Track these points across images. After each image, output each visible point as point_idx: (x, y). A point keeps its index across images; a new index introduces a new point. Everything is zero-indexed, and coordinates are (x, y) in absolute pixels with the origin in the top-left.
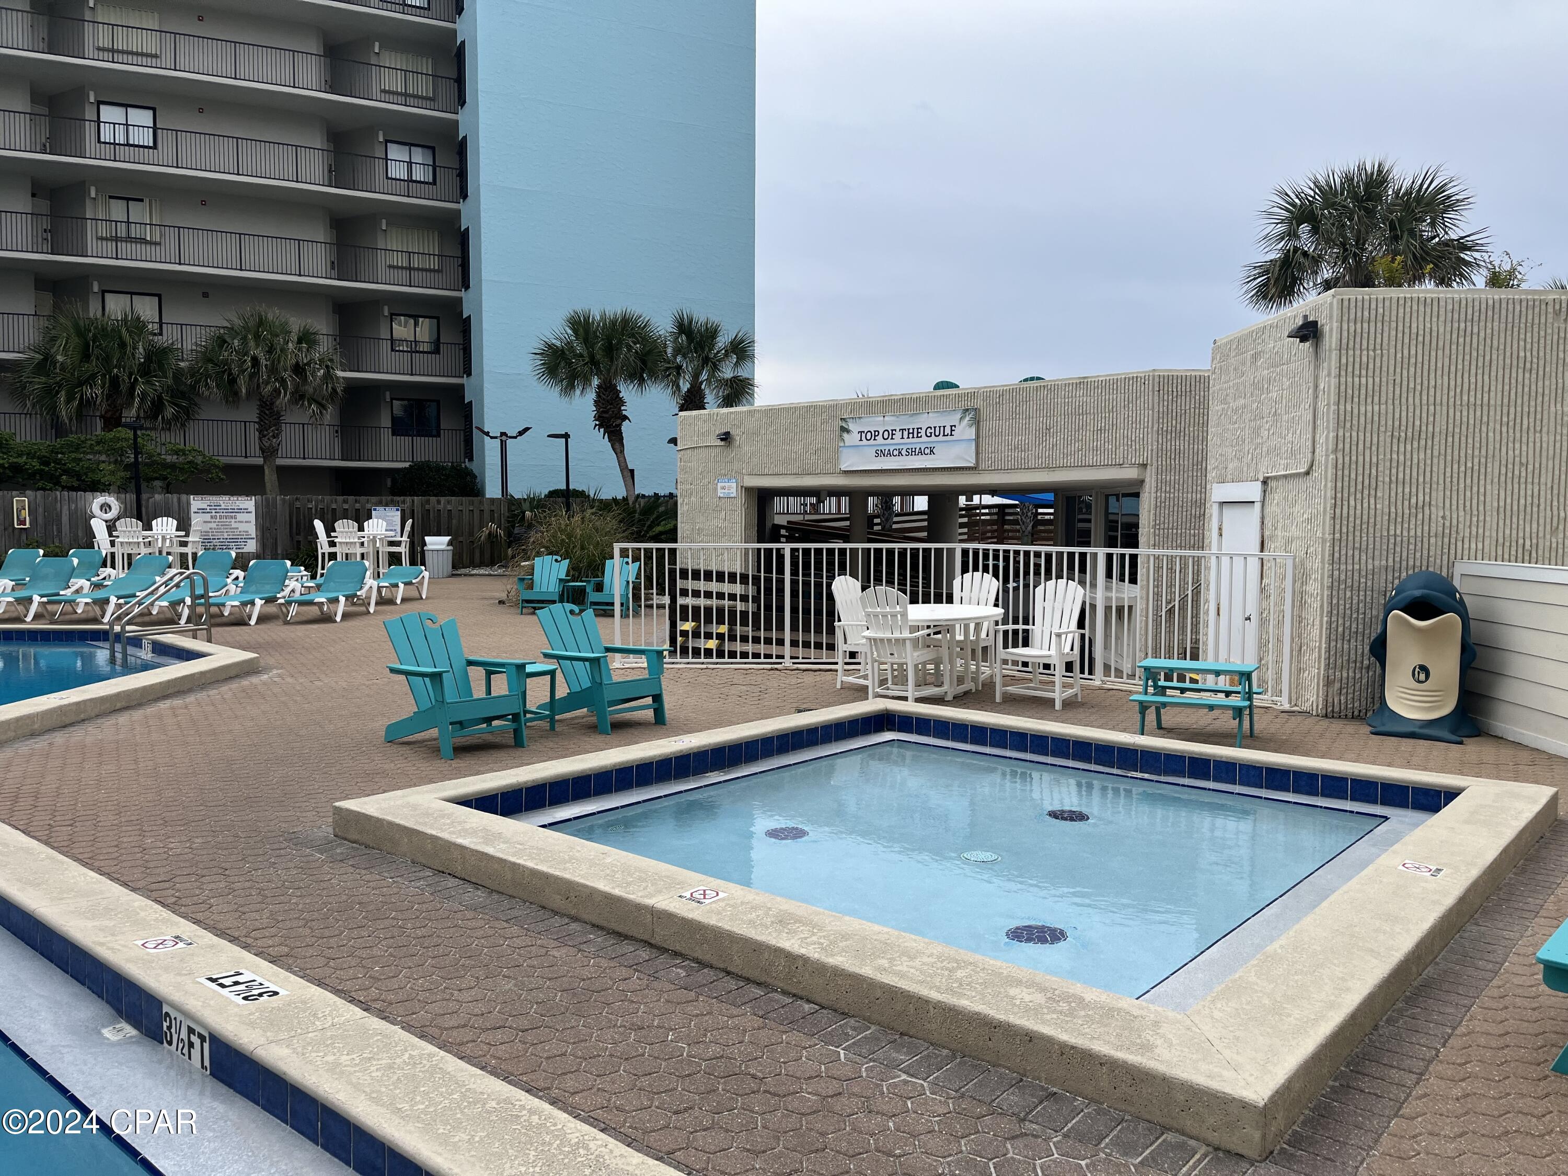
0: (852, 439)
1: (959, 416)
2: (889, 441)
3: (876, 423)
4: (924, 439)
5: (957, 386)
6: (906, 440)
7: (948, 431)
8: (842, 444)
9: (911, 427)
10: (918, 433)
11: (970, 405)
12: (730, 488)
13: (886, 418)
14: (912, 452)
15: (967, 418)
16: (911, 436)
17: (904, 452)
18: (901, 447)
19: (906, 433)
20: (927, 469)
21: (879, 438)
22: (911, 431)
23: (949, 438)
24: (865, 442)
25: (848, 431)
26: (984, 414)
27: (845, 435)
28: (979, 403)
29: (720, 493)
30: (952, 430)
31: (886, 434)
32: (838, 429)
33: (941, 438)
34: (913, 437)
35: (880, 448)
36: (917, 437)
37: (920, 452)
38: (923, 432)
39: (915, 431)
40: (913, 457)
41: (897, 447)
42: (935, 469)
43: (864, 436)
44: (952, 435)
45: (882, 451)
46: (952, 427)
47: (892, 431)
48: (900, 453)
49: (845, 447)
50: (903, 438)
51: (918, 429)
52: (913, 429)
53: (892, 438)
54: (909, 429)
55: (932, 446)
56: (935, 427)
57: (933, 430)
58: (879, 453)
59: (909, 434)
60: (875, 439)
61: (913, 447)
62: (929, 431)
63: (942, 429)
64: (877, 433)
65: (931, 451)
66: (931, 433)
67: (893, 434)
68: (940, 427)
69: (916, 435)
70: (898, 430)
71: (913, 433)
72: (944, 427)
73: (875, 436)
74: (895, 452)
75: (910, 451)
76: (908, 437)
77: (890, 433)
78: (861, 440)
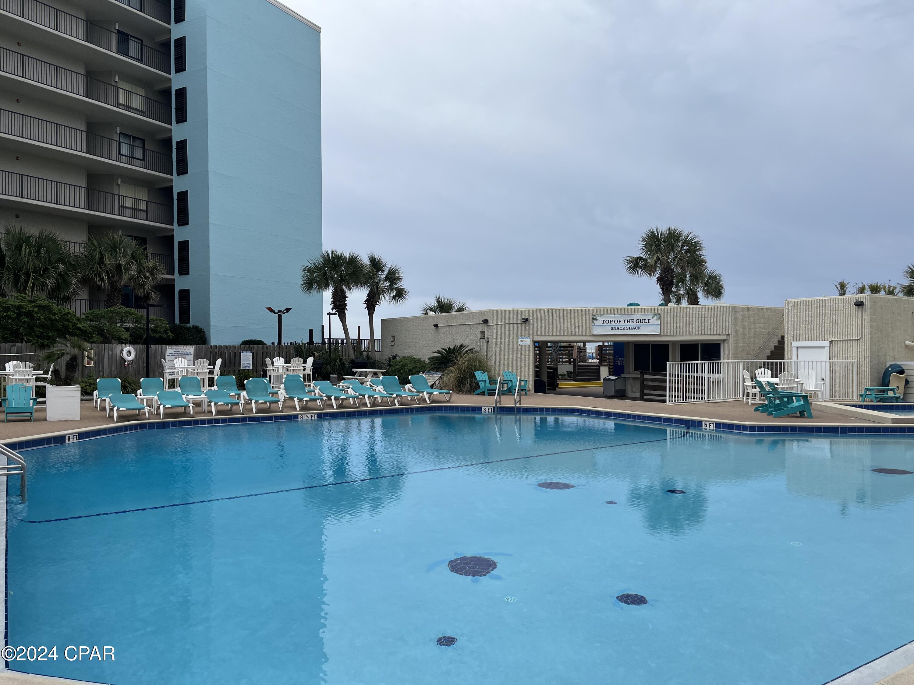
0: (600, 322)
1: (652, 316)
2: (618, 324)
3: (612, 317)
4: (635, 323)
5: (639, 305)
6: (626, 324)
7: (647, 321)
8: (593, 324)
10: (632, 321)
11: (656, 312)
12: (528, 341)
13: (616, 315)
14: (630, 328)
15: (656, 317)
17: (625, 328)
18: (624, 326)
19: (626, 322)
20: (636, 334)
22: (629, 320)
23: (647, 324)
24: (605, 324)
25: (596, 320)
26: (662, 316)
27: (595, 321)
28: (660, 312)
29: (520, 343)
30: (648, 321)
31: (616, 322)
32: (591, 319)
33: (644, 323)
34: (630, 323)
35: (613, 326)
36: (632, 323)
37: (634, 328)
38: (635, 321)
39: (631, 321)
40: (630, 330)
41: (622, 326)
42: (640, 335)
43: (605, 322)
44: (648, 322)
45: (614, 327)
46: (648, 320)
47: (619, 320)
48: (624, 328)
49: (595, 325)
50: (624, 323)
51: (632, 320)
52: (630, 320)
53: (619, 323)
54: (627, 320)
55: (640, 326)
56: (640, 320)
57: (639, 321)
58: (613, 328)
59: (627, 321)
60: (610, 323)
61: (630, 326)
62: (637, 321)
63: (644, 320)
64: (611, 321)
65: (639, 328)
66: (639, 322)
67: (619, 322)
68: (643, 320)
69: (631, 322)
70: (622, 320)
71: (630, 321)
72: (645, 320)
73: (610, 322)
74: (621, 328)
75: (629, 328)
76: (627, 323)
77: (618, 321)
78: (603, 323)
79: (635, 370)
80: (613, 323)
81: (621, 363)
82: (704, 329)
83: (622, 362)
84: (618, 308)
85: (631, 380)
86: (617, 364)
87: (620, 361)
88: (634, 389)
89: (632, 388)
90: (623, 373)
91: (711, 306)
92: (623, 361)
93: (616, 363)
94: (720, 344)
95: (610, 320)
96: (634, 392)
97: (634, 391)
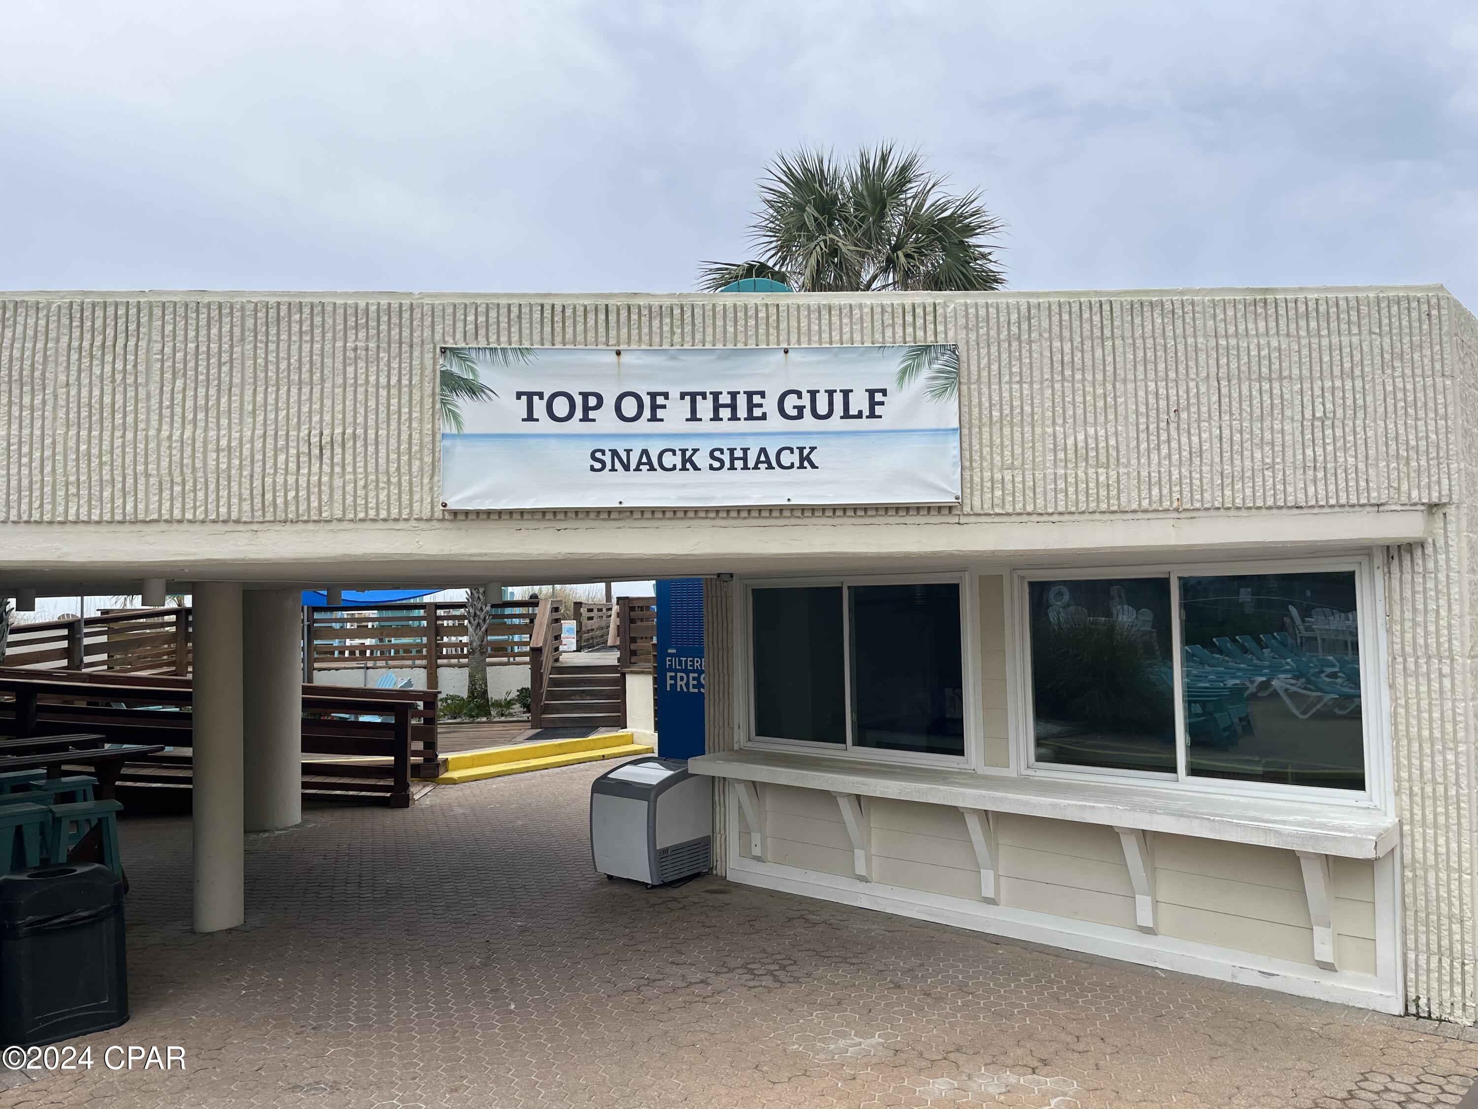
1: (895, 365)
2: (643, 425)
4: (775, 422)
6: (706, 426)
7: (859, 402)
8: (449, 428)
9: (724, 388)
10: (751, 406)
11: (925, 337)
13: (625, 358)
14: (735, 460)
15: (925, 373)
16: (725, 413)
17: (702, 459)
18: (690, 445)
19: (705, 408)
20: (793, 508)
21: (607, 412)
22: (725, 399)
23: (866, 424)
24: (545, 424)
25: (473, 390)
27: (463, 403)
30: (873, 404)
31: (629, 407)
32: (430, 386)
33: (836, 423)
34: (734, 418)
35: (607, 446)
36: (750, 417)
37: (765, 460)
38: (770, 406)
39: (742, 401)
40: (739, 475)
41: (677, 445)
42: (813, 509)
43: (539, 407)
44: (872, 415)
45: (614, 453)
46: (872, 393)
47: (653, 396)
48: (688, 462)
49: (460, 436)
50: (694, 418)
51: (750, 395)
52: (734, 395)
53: (654, 418)
54: (716, 395)
55: (807, 444)
56: (813, 394)
57: (806, 401)
58: (607, 458)
59: (717, 407)
60: (585, 419)
61: (738, 444)
62: (791, 402)
63: (838, 398)
64: (592, 401)
65: (806, 460)
66: (800, 409)
67: (654, 407)
68: (831, 393)
69: (742, 412)
70: (674, 394)
71: (733, 407)
72: (846, 393)
73: (586, 409)
74: (669, 460)
75: (726, 458)
76: (716, 418)
77: (647, 400)
78: (530, 418)
79: (758, 733)
80: (605, 418)
81: (692, 682)
82: (1272, 467)
83: (697, 679)
84: (642, 302)
85: (741, 791)
86: (673, 686)
87: (687, 672)
88: (756, 838)
89: (745, 832)
90: (700, 751)
91: (1313, 296)
92: (700, 672)
93: (670, 682)
94: (1352, 575)
95: (585, 396)
96: (759, 859)
97: (757, 851)
